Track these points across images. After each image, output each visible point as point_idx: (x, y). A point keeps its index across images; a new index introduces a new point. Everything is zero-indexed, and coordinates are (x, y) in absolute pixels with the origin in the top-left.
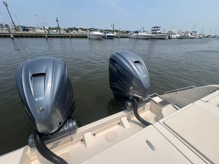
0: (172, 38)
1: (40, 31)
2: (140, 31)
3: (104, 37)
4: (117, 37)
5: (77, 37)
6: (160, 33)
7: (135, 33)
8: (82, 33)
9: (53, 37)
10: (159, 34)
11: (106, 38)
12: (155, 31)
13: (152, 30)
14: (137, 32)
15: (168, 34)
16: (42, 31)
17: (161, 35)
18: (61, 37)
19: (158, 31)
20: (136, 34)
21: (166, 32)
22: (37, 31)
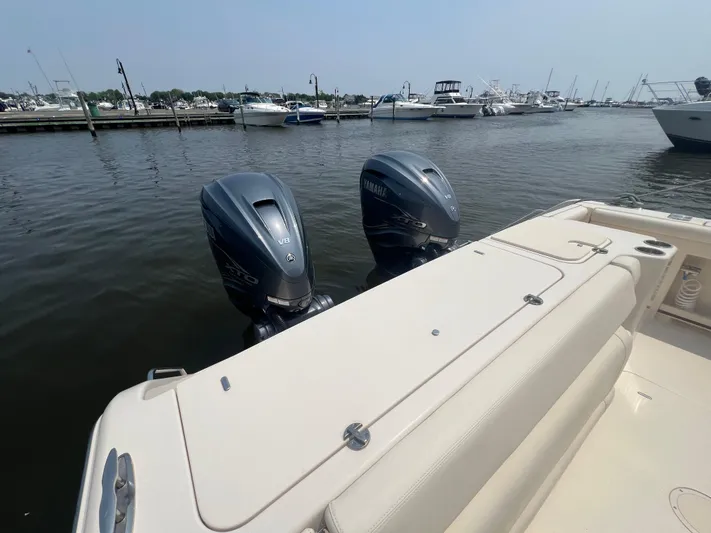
0: (493, 114)
1: (47, 106)
2: (400, 97)
3: (290, 120)
4: (333, 118)
5: (199, 123)
6: (458, 100)
7: (385, 102)
8: (212, 107)
9: (114, 127)
10: (455, 104)
11: (298, 124)
12: (444, 95)
13: (436, 93)
14: (390, 99)
15: (480, 101)
16: (56, 106)
17: (462, 106)
18: (141, 126)
19: (452, 94)
20: (389, 106)
21: (476, 95)
22: (37, 108)
